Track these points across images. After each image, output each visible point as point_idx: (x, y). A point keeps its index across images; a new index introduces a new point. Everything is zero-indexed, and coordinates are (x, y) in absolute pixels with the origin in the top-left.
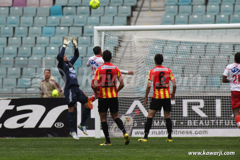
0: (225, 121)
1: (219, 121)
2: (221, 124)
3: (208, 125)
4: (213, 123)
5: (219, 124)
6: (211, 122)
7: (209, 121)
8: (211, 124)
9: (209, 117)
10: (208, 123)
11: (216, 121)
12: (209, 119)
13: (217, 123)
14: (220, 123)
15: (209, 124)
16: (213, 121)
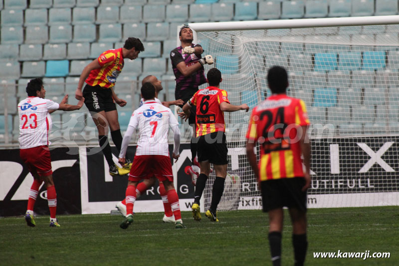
0: (348, 180)
1: (336, 182)
2: (341, 186)
3: (317, 188)
4: (325, 184)
5: (336, 186)
6: (323, 183)
7: (320, 182)
8: (323, 186)
9: (319, 174)
10: (318, 184)
11: (331, 182)
12: (319, 178)
13: (333, 184)
14: (339, 184)
15: (320, 186)
16: (325, 181)
